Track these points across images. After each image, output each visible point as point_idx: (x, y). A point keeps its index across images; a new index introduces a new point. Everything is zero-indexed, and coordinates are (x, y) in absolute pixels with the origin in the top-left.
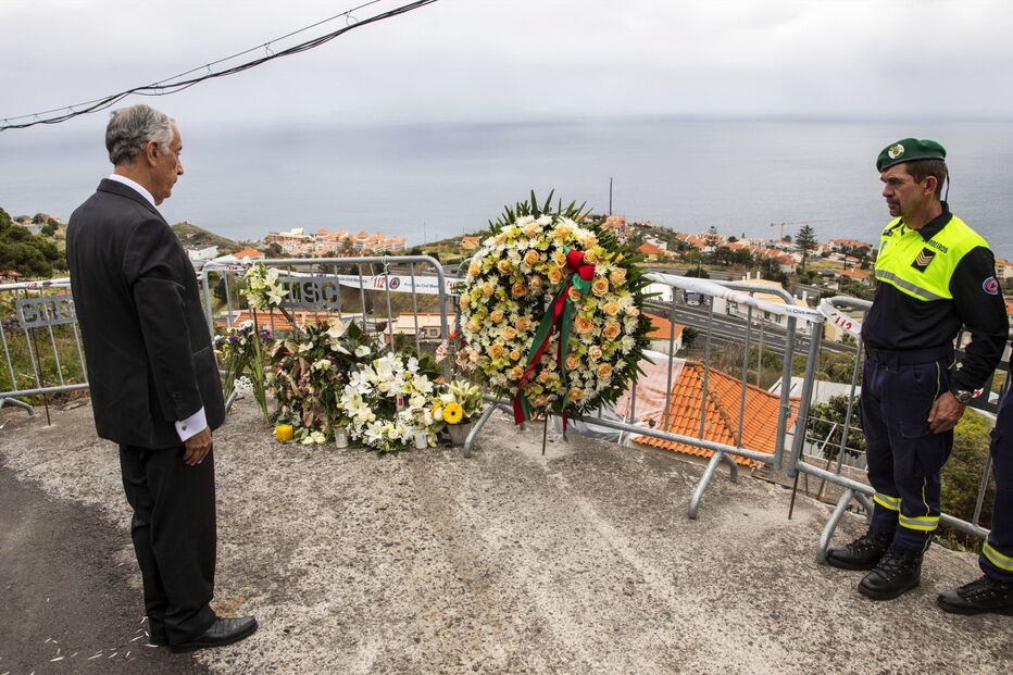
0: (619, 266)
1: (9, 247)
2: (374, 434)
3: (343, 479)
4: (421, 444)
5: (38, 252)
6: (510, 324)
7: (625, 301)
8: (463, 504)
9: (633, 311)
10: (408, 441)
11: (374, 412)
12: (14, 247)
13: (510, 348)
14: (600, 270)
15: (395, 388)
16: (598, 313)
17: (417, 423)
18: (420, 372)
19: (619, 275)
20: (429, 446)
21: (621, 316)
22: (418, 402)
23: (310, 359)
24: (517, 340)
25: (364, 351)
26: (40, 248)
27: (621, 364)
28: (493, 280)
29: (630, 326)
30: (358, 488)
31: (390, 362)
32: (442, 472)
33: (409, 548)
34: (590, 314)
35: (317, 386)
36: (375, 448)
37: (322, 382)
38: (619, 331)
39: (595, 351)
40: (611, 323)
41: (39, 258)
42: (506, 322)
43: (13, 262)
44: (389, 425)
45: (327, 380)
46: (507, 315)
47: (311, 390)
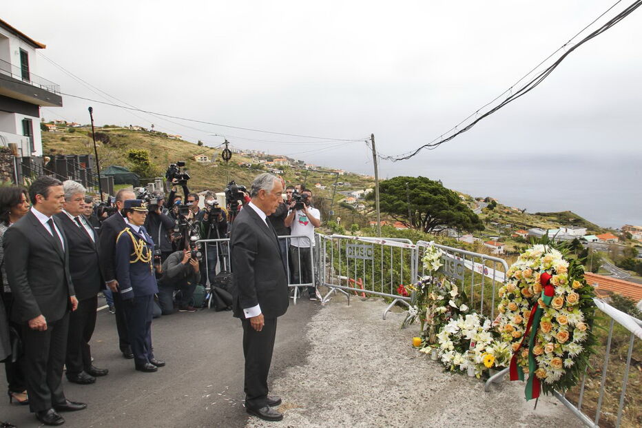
0: (576, 291)
1: (455, 214)
2: (446, 358)
3: (408, 375)
4: (471, 373)
5: (468, 218)
6: (521, 314)
7: (576, 318)
8: (444, 414)
9: (581, 325)
10: (465, 369)
11: (454, 344)
12: (457, 214)
13: (517, 329)
14: (559, 291)
15: (470, 335)
16: (554, 320)
17: (472, 360)
18: (489, 331)
19: (573, 298)
20: (475, 376)
21: (572, 328)
22: (479, 347)
23: (438, 305)
24: (521, 324)
25: (464, 308)
26: (470, 216)
27: (569, 363)
28: (515, 283)
29: (578, 336)
30: (410, 383)
31: (473, 319)
32: (462, 392)
33: (386, 422)
34: (549, 320)
35: (435, 321)
36: (445, 366)
37: (438, 319)
38: (567, 338)
39: (550, 346)
40: (563, 329)
41: (468, 221)
42: (519, 311)
43: (455, 222)
44: (458, 355)
45: (440, 319)
46: (521, 307)
47: (433, 323)
